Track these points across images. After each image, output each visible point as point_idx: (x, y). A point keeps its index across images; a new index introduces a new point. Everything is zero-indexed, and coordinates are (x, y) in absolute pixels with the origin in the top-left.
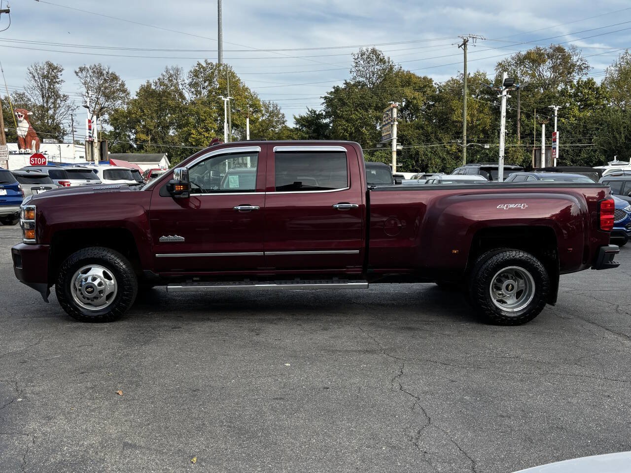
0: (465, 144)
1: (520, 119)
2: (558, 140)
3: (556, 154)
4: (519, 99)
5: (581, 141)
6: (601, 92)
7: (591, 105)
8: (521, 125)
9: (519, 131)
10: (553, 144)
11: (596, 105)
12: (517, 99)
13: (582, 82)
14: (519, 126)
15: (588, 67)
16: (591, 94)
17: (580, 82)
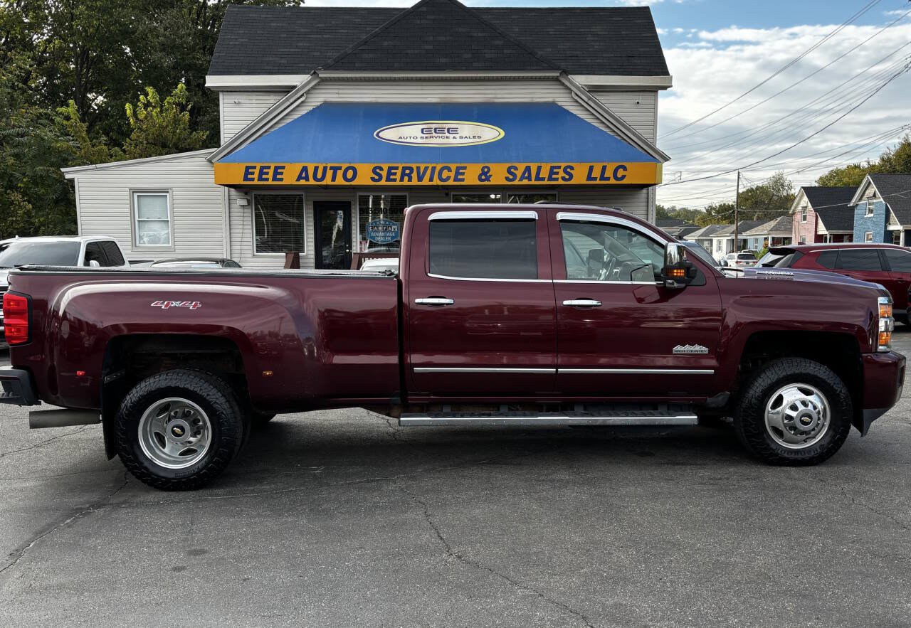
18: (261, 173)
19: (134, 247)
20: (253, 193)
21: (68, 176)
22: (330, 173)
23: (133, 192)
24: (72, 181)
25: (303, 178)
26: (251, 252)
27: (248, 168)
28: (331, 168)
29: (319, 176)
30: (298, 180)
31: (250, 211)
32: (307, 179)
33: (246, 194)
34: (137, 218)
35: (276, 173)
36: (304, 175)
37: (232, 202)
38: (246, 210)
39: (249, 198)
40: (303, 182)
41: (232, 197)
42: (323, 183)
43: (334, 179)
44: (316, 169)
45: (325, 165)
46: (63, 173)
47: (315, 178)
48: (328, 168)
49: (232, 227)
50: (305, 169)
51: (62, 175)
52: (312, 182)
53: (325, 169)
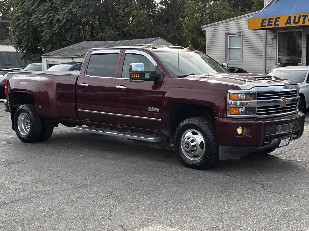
18: (269, 22)
19: (226, 61)
20: (278, 32)
21: (203, 30)
22: (302, 19)
23: (227, 35)
24: (205, 31)
25: (288, 23)
26: (275, 63)
27: (263, 20)
28: (303, 16)
29: (296, 21)
30: (286, 24)
31: (275, 41)
32: (290, 24)
33: (274, 32)
34: (228, 47)
35: (276, 21)
36: (289, 21)
37: (267, 37)
38: (273, 41)
39: (275, 35)
40: (288, 25)
41: (268, 35)
42: (298, 25)
43: (304, 22)
44: (295, 17)
45: (300, 15)
46: (202, 28)
47: (295, 23)
48: (301, 16)
49: (267, 50)
50: (290, 18)
51: (201, 29)
52: (293, 25)
53: (300, 17)
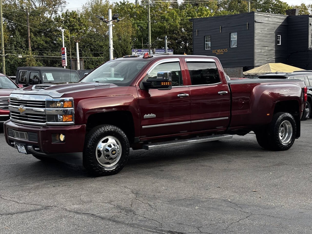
0: (4, 54)
1: (31, 37)
2: (66, 54)
3: (65, 63)
4: (28, 21)
5: (74, 55)
6: (82, 21)
7: (77, 29)
8: (31, 41)
9: (30, 45)
10: (62, 56)
11: (80, 30)
12: (26, 21)
13: (69, 13)
14: (30, 42)
15: (65, 2)
16: (76, 22)
17: (68, 13)
